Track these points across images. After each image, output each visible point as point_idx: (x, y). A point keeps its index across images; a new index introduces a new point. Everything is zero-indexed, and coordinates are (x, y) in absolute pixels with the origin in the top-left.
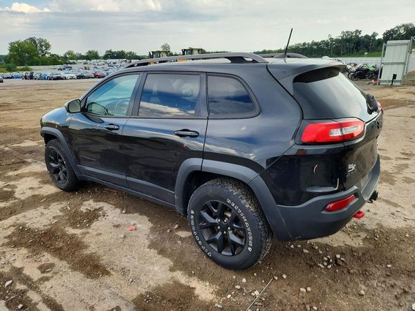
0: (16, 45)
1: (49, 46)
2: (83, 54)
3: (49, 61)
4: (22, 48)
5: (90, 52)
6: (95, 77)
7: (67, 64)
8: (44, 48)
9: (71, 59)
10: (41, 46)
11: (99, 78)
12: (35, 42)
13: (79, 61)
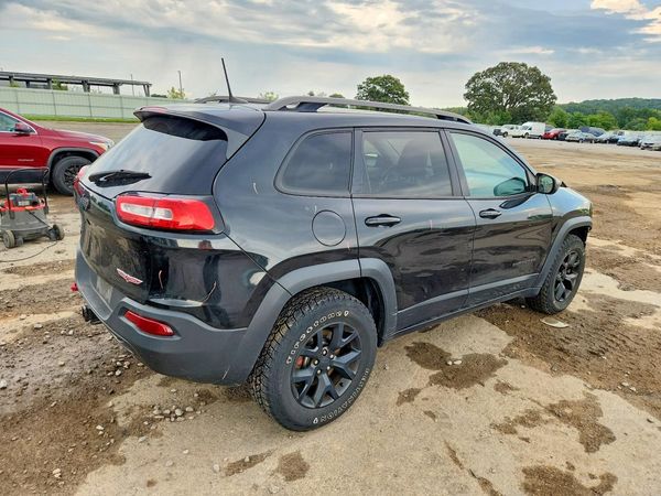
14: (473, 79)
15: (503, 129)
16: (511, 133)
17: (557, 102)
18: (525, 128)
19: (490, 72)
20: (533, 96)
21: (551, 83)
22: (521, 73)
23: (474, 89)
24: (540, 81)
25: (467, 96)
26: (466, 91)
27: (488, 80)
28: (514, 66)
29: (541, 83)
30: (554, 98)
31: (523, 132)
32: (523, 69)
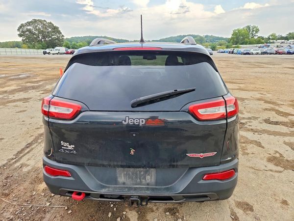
0: (237, 31)
1: (259, 30)
2: (283, 36)
3: (254, 42)
4: (240, 33)
5: (290, 34)
6: (276, 54)
7: (267, 43)
8: (254, 32)
9: (273, 39)
10: (253, 31)
11: (279, 54)
12: (249, 29)
13: (278, 41)
14: (21, 27)
15: (48, 51)
16: (51, 52)
17: (65, 38)
18: (57, 50)
19: (29, 23)
20: (53, 35)
21: (60, 29)
22: (44, 24)
23: (23, 32)
24: (54, 29)
25: (20, 35)
26: (19, 33)
27: (29, 27)
28: (40, 21)
29: (56, 30)
30: (63, 36)
31: (57, 52)
32: (45, 23)
